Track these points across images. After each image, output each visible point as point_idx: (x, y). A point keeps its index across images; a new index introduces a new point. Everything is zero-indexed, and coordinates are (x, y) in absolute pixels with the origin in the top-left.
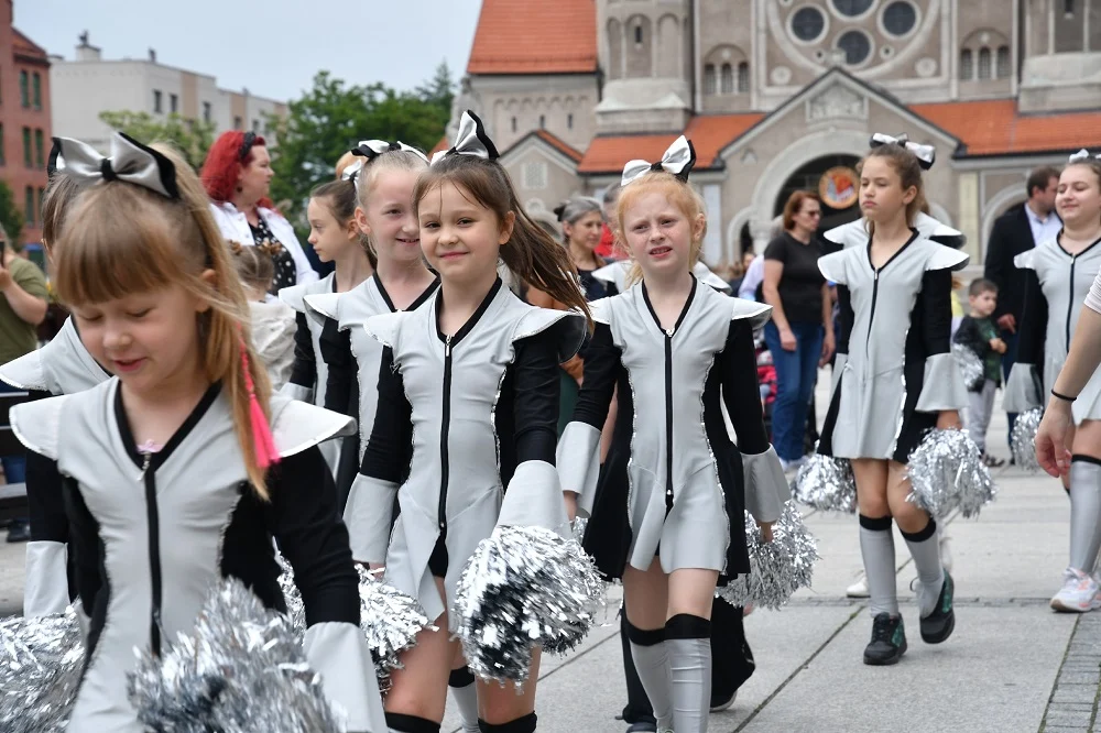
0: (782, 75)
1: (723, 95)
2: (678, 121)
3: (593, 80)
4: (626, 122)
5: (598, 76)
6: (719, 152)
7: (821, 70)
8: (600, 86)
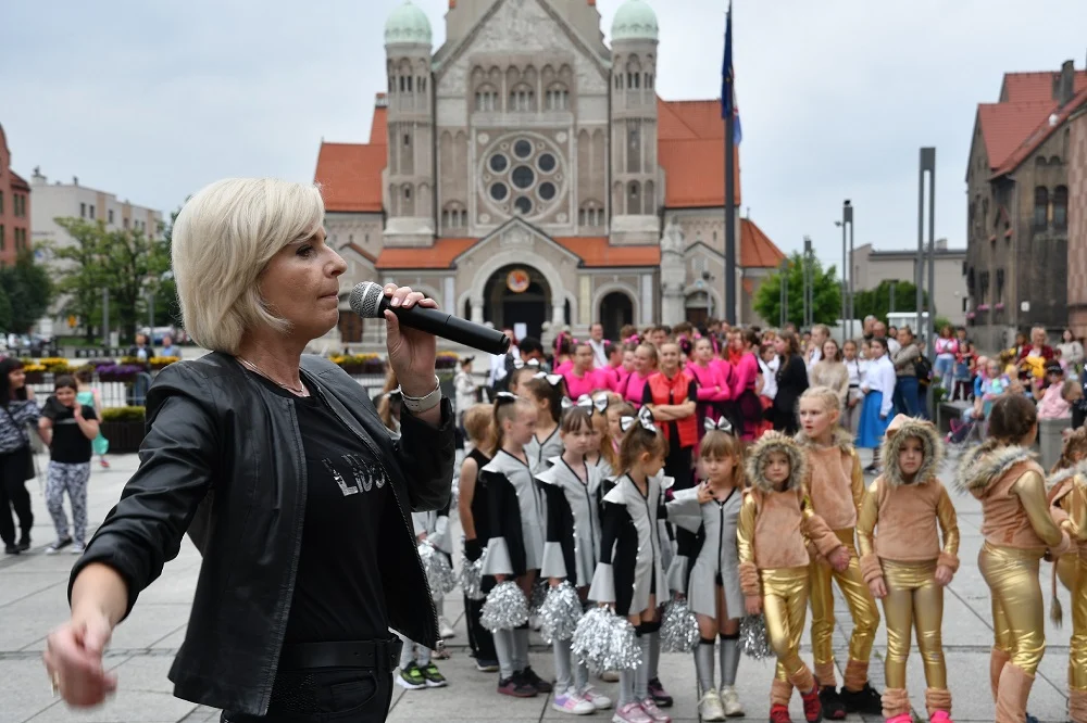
0: (485, 218)
1: (452, 227)
2: (429, 242)
3: (380, 216)
4: (401, 241)
5: (383, 214)
6: (454, 260)
7: (509, 218)
8: (385, 220)
